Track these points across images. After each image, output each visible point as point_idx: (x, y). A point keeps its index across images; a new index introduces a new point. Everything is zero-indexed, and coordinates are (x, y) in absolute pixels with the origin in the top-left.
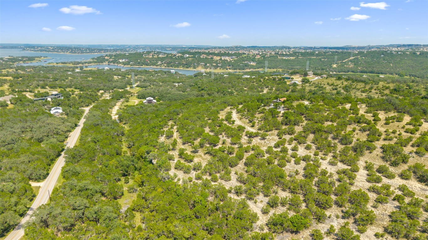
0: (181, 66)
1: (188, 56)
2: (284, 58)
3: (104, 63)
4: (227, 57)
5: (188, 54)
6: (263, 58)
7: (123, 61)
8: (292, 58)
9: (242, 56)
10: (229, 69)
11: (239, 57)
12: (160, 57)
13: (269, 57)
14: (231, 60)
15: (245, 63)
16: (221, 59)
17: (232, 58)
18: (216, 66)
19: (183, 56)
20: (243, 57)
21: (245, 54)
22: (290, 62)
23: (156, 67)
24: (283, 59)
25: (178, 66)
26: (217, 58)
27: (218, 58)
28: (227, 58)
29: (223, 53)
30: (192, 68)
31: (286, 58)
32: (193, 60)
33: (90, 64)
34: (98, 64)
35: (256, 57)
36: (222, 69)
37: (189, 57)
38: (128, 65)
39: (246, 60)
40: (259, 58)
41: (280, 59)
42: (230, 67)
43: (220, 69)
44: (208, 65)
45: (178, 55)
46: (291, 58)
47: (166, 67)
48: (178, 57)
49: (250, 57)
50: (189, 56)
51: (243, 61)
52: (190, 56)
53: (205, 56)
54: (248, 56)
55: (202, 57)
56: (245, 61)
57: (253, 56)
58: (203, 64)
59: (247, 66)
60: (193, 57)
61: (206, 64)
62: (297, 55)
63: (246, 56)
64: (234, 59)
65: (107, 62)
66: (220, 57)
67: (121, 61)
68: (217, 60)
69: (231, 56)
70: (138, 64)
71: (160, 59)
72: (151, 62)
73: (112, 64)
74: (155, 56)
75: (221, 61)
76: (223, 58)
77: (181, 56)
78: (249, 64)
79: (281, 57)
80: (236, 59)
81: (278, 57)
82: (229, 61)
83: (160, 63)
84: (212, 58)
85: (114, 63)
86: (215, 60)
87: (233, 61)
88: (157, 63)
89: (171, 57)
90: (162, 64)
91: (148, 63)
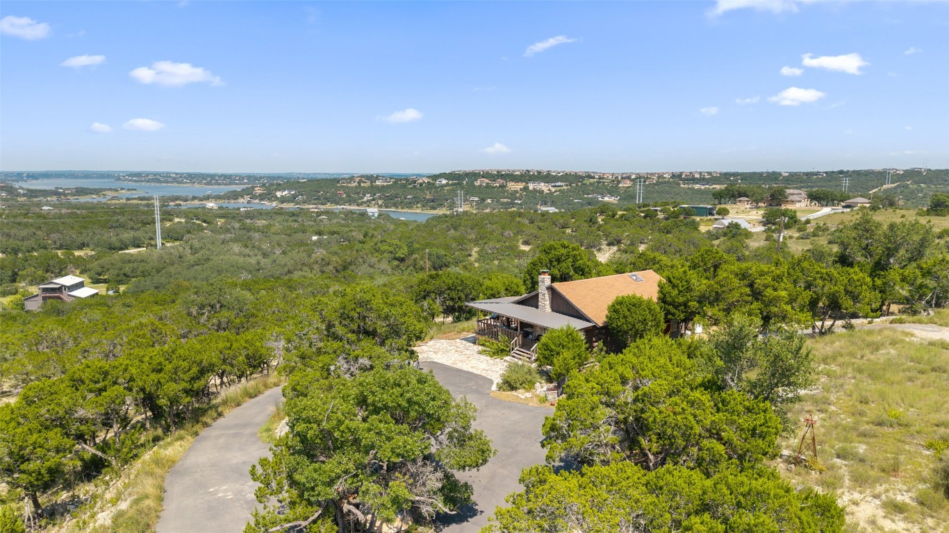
0: (419, 205)
1: (444, 182)
2: (697, 186)
3: (241, 200)
4: (542, 184)
5: (446, 179)
7: (284, 193)
8: (717, 187)
9: (584, 182)
11: (574, 185)
12: (378, 186)
13: (654, 184)
14: (553, 190)
15: (588, 198)
16: (526, 189)
17: (553, 186)
18: (507, 204)
19: (434, 184)
20: (584, 184)
24: (693, 189)
25: (410, 206)
26: (514, 186)
27: (520, 186)
28: (544, 187)
29: (534, 174)
31: (703, 187)
34: (227, 200)
35: (620, 185)
37: (447, 185)
39: (593, 192)
40: (628, 187)
41: (684, 188)
44: (489, 201)
45: (421, 181)
46: (714, 186)
47: (380, 207)
48: (421, 184)
49: (604, 185)
50: (447, 183)
52: (450, 182)
53: (487, 181)
54: (599, 182)
55: (477, 183)
56: (588, 194)
57: (613, 181)
58: (476, 199)
59: (591, 203)
61: (484, 200)
62: (731, 181)
63: (594, 183)
64: (559, 188)
65: (247, 198)
66: (524, 184)
67: (279, 194)
68: (516, 192)
69: (552, 183)
70: (315, 199)
71: (373, 190)
72: (349, 196)
73: (257, 201)
74: (365, 182)
75: (525, 193)
76: (531, 186)
77: (428, 182)
78: (600, 199)
79: (688, 184)
80: (564, 187)
81: (680, 184)
82: (547, 194)
83: (368, 197)
84: (502, 186)
85: (262, 199)
86: (510, 191)
87: (558, 193)
88: (363, 198)
89: (404, 186)
90: (374, 200)
91: (341, 199)
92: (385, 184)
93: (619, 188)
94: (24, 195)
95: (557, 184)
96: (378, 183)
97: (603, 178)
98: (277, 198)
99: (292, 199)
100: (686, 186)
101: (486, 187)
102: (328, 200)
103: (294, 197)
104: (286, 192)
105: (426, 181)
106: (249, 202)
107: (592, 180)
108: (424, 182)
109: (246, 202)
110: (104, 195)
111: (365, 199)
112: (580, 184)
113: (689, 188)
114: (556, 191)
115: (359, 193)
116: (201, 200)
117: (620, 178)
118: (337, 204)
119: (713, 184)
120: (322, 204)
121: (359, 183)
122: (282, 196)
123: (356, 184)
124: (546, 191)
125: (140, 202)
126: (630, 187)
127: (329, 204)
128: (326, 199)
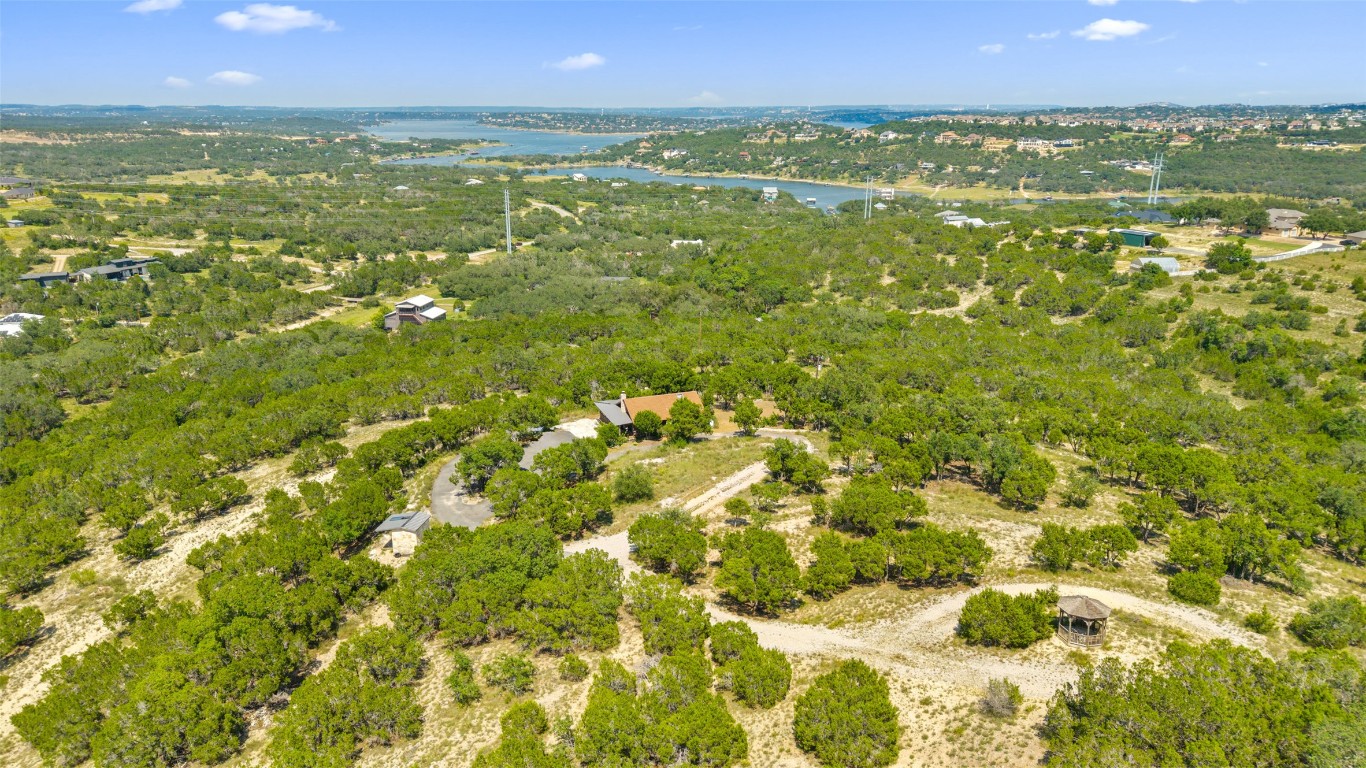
0: (846, 175)
1: (892, 136)
2: (1307, 147)
3: (620, 162)
4: (1040, 142)
5: (894, 131)
6: (1201, 146)
7: (673, 154)
8: (1346, 147)
9: (1111, 138)
10: (1026, 187)
11: (1091, 144)
12: (796, 143)
13: (1231, 143)
14: (1055, 151)
15: (1109, 167)
16: (1011, 149)
17: (1057, 146)
18: (976, 173)
19: (876, 139)
20: (1109, 142)
21: (1130, 130)
22: (1330, 166)
23: (760, 177)
24: (1298, 151)
25: (833, 175)
26: (995, 145)
27: (1005, 144)
28: (1041, 147)
30: (880, 181)
31: (1318, 148)
32: (899, 152)
33: (575, 165)
34: (602, 163)
35: (1172, 144)
36: (995, 186)
37: (895, 141)
38: (676, 167)
39: (1121, 155)
40: (1185, 148)
41: (1282, 150)
42: (1031, 180)
43: (989, 186)
44: (950, 169)
45: (858, 135)
46: (1341, 146)
47: (793, 176)
48: (857, 141)
49: (1143, 143)
50: (896, 138)
51: (1104, 158)
52: (901, 137)
53: (954, 136)
54: (1136, 138)
55: (939, 140)
56: (1110, 159)
57: (1161, 136)
58: (931, 165)
59: (1112, 178)
60: (906, 141)
61: (940, 168)
63: (1127, 140)
64: (1067, 149)
65: (628, 159)
66: (1011, 140)
67: (666, 155)
68: (995, 154)
69: (1058, 139)
70: (710, 164)
71: (791, 148)
72: (755, 159)
73: (639, 165)
74: (780, 137)
75: (1009, 157)
76: (1021, 145)
77: (869, 137)
78: (1128, 168)
79: (1292, 142)
80: (1076, 147)
81: (1275, 143)
82: (1044, 158)
83: (778, 161)
84: (977, 145)
85: (645, 162)
86: (986, 154)
87: (1062, 157)
88: (771, 162)
89: (833, 143)
90: (786, 166)
91: (744, 163)
92: (807, 139)
93: (1168, 148)
94: (377, 152)
95: (1063, 142)
96: (799, 138)
97: (1146, 131)
98: (664, 160)
99: (680, 164)
100: (1288, 146)
101: (950, 147)
102: (726, 165)
103: (684, 160)
104: (675, 153)
105: (865, 135)
106: (629, 167)
107: (1126, 135)
108: (863, 137)
109: (625, 164)
110: (463, 151)
111: (775, 164)
112: (1101, 141)
113: (1291, 150)
114: (1059, 154)
115: (770, 154)
116: (571, 162)
117: (1175, 130)
118: (738, 170)
119: (1340, 142)
120: (718, 171)
121: (772, 138)
122: (671, 159)
123: (767, 140)
124: (1043, 153)
125: (502, 163)
126: (1188, 146)
127: (727, 171)
128: (725, 163)
